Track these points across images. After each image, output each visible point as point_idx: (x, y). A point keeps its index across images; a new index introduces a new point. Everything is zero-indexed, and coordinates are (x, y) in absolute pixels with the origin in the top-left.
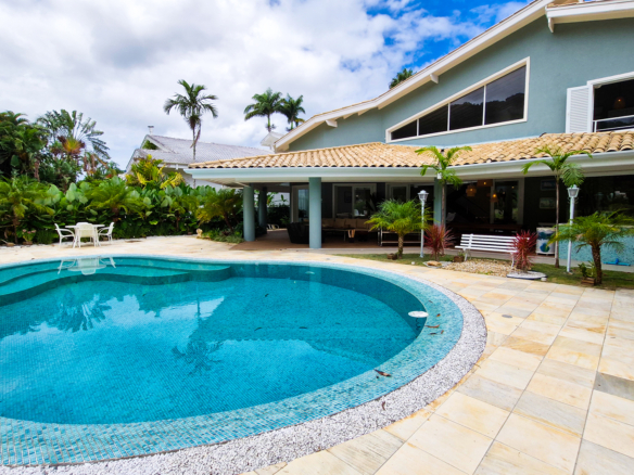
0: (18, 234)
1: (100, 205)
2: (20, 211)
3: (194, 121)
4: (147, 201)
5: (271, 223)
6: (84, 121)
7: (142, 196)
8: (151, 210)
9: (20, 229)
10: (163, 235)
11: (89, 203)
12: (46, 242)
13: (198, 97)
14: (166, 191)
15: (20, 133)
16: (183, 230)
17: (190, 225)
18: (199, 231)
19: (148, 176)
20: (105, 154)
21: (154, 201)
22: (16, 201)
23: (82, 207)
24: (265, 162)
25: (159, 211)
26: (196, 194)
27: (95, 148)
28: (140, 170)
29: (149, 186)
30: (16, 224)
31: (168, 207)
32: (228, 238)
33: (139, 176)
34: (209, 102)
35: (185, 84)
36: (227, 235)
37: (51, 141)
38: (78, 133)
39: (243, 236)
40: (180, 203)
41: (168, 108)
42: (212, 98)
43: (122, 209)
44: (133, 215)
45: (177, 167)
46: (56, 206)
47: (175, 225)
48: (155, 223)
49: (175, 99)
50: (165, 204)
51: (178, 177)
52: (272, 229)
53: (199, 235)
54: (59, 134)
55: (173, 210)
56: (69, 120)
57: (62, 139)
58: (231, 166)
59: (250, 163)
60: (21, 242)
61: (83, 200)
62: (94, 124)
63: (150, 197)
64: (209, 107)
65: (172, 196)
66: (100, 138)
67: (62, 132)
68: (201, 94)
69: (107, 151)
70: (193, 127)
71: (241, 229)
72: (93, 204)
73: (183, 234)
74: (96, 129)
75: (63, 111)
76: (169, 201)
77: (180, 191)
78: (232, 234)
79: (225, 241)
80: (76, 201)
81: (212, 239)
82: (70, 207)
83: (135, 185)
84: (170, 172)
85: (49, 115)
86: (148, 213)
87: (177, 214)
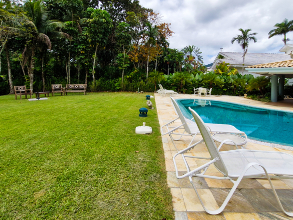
0: (182, 90)
1: (207, 82)
2: (183, 82)
3: (244, 45)
4: (223, 80)
5: (286, 95)
6: (195, 49)
7: (221, 79)
8: (224, 84)
9: (182, 88)
10: (228, 95)
11: (202, 81)
12: (189, 93)
13: (248, 34)
14: (231, 77)
15: (177, 56)
16: (237, 94)
17: (241, 92)
18: (246, 95)
19: (223, 71)
20: (202, 61)
21: (225, 81)
22: (183, 79)
23: (200, 82)
24: (287, 64)
25: (227, 84)
26: (244, 78)
27: (199, 59)
28: (220, 68)
29: (224, 75)
30: (181, 86)
31: (231, 83)
32: (261, 99)
33: (219, 70)
34: (253, 36)
35: (241, 30)
36: (261, 98)
37: (185, 57)
38: (193, 54)
39: (270, 99)
40: (237, 82)
41: (233, 42)
42: (255, 34)
43: (214, 83)
44: (217, 86)
45: (235, 66)
46: (192, 81)
47: (233, 92)
48: (226, 90)
49: (236, 37)
50: (230, 82)
51: (236, 70)
52: (287, 98)
53: (245, 97)
54: (187, 55)
55: (233, 84)
56: (191, 49)
57: (188, 56)
58: (268, 66)
59: (278, 65)
60: (182, 92)
61: (201, 79)
62: (199, 49)
63: (224, 79)
64: (253, 38)
65: (233, 78)
66: (200, 55)
67: (188, 54)
68: (249, 33)
69: (202, 60)
70: (244, 48)
71: (269, 96)
72: (204, 81)
73: (237, 95)
74: (199, 52)
75: (189, 46)
76: (232, 81)
77: (236, 76)
78: (264, 97)
79: (260, 100)
80: (198, 80)
81: (253, 99)
82: (196, 82)
83: (218, 74)
84: (232, 68)
85: (185, 48)
86: (223, 85)
87: (235, 86)
